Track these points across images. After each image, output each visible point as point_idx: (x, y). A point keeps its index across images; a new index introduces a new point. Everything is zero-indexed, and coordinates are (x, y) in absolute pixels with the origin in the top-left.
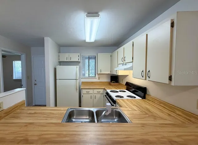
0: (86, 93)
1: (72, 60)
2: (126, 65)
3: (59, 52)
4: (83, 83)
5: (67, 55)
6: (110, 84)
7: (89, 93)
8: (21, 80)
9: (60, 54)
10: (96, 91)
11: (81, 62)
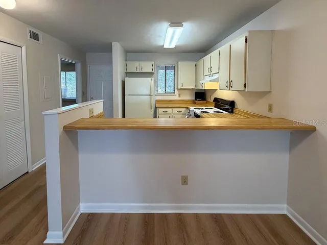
0: (163, 113)
1: (143, 71)
2: (212, 76)
3: (126, 61)
4: (157, 101)
5: (137, 64)
6: (194, 103)
7: (167, 113)
8: (76, 100)
9: (128, 63)
10: (176, 110)
11: (155, 73)
